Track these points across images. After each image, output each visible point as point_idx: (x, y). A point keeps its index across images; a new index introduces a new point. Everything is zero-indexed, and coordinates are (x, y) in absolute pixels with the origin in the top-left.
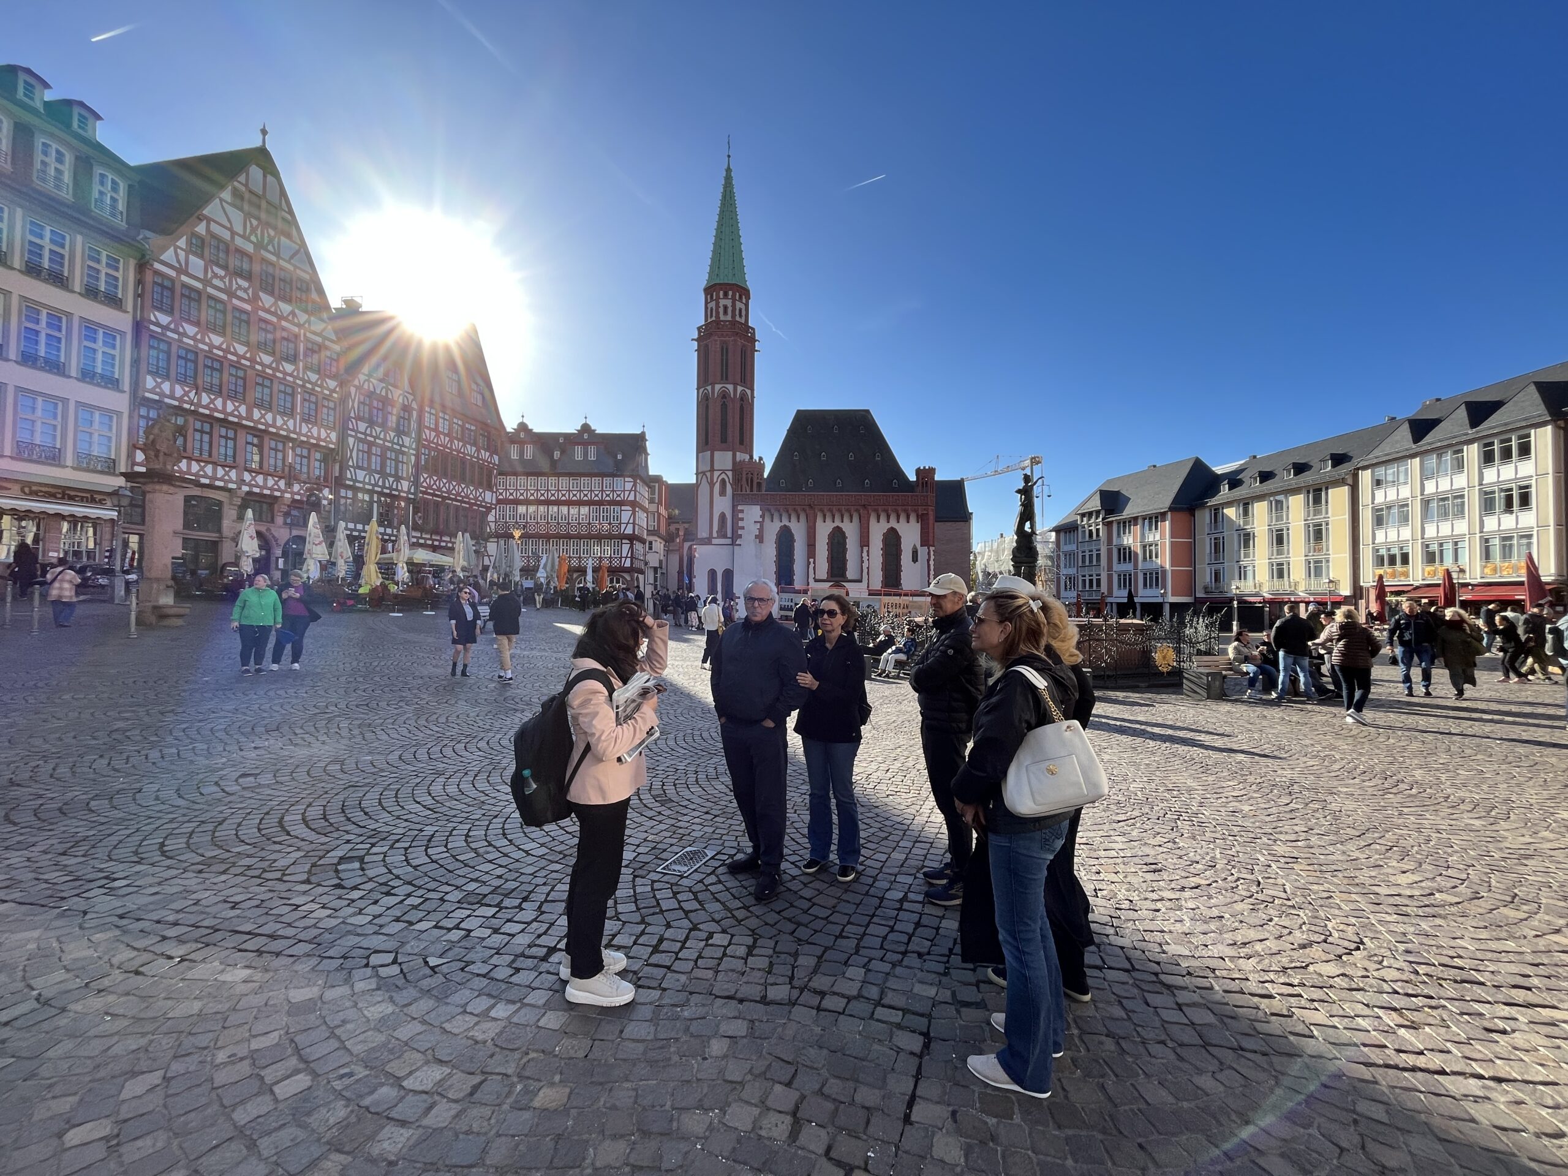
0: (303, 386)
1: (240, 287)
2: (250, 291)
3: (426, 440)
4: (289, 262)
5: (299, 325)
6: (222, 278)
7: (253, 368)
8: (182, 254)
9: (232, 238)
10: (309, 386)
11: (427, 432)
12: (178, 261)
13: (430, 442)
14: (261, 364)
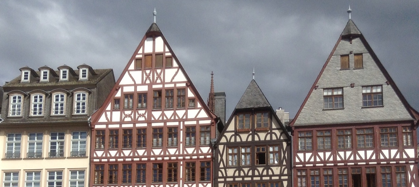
0: (184, 159)
1: (140, 115)
2: (146, 115)
3: (301, 163)
4: (171, 82)
5: (179, 120)
6: (129, 116)
7: (149, 160)
8: (109, 114)
9: (136, 89)
10: (188, 158)
11: (301, 155)
12: (107, 119)
13: (305, 163)
14: (155, 156)
